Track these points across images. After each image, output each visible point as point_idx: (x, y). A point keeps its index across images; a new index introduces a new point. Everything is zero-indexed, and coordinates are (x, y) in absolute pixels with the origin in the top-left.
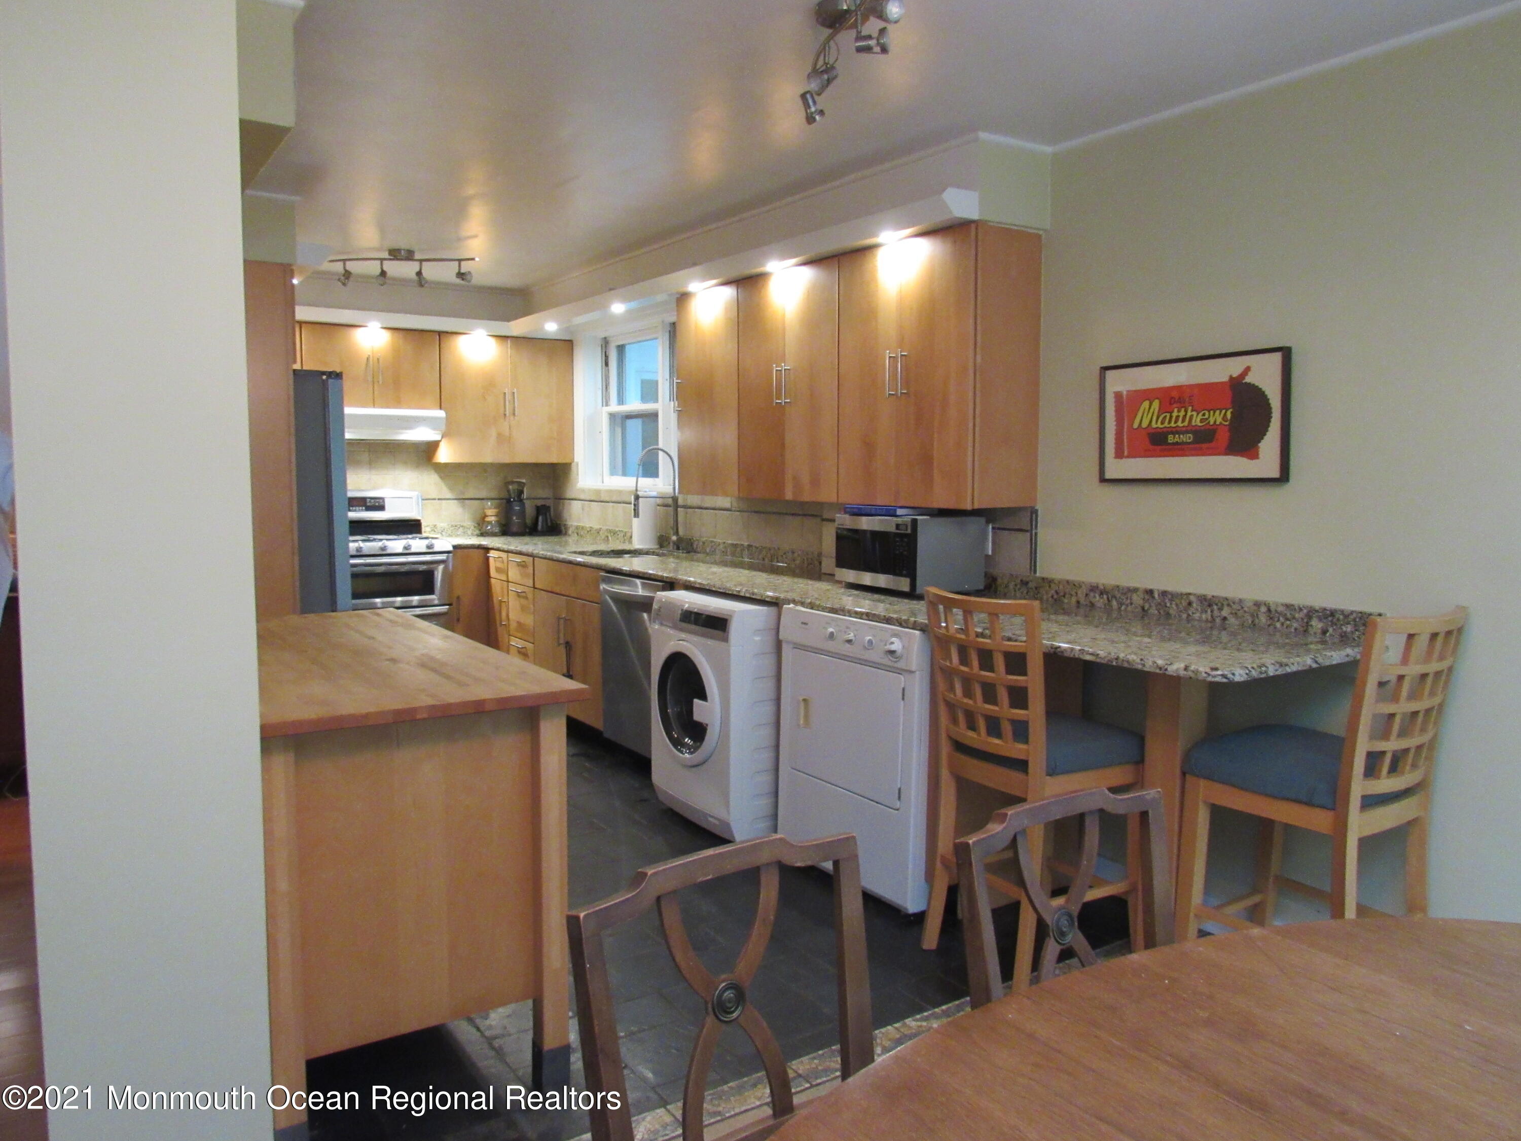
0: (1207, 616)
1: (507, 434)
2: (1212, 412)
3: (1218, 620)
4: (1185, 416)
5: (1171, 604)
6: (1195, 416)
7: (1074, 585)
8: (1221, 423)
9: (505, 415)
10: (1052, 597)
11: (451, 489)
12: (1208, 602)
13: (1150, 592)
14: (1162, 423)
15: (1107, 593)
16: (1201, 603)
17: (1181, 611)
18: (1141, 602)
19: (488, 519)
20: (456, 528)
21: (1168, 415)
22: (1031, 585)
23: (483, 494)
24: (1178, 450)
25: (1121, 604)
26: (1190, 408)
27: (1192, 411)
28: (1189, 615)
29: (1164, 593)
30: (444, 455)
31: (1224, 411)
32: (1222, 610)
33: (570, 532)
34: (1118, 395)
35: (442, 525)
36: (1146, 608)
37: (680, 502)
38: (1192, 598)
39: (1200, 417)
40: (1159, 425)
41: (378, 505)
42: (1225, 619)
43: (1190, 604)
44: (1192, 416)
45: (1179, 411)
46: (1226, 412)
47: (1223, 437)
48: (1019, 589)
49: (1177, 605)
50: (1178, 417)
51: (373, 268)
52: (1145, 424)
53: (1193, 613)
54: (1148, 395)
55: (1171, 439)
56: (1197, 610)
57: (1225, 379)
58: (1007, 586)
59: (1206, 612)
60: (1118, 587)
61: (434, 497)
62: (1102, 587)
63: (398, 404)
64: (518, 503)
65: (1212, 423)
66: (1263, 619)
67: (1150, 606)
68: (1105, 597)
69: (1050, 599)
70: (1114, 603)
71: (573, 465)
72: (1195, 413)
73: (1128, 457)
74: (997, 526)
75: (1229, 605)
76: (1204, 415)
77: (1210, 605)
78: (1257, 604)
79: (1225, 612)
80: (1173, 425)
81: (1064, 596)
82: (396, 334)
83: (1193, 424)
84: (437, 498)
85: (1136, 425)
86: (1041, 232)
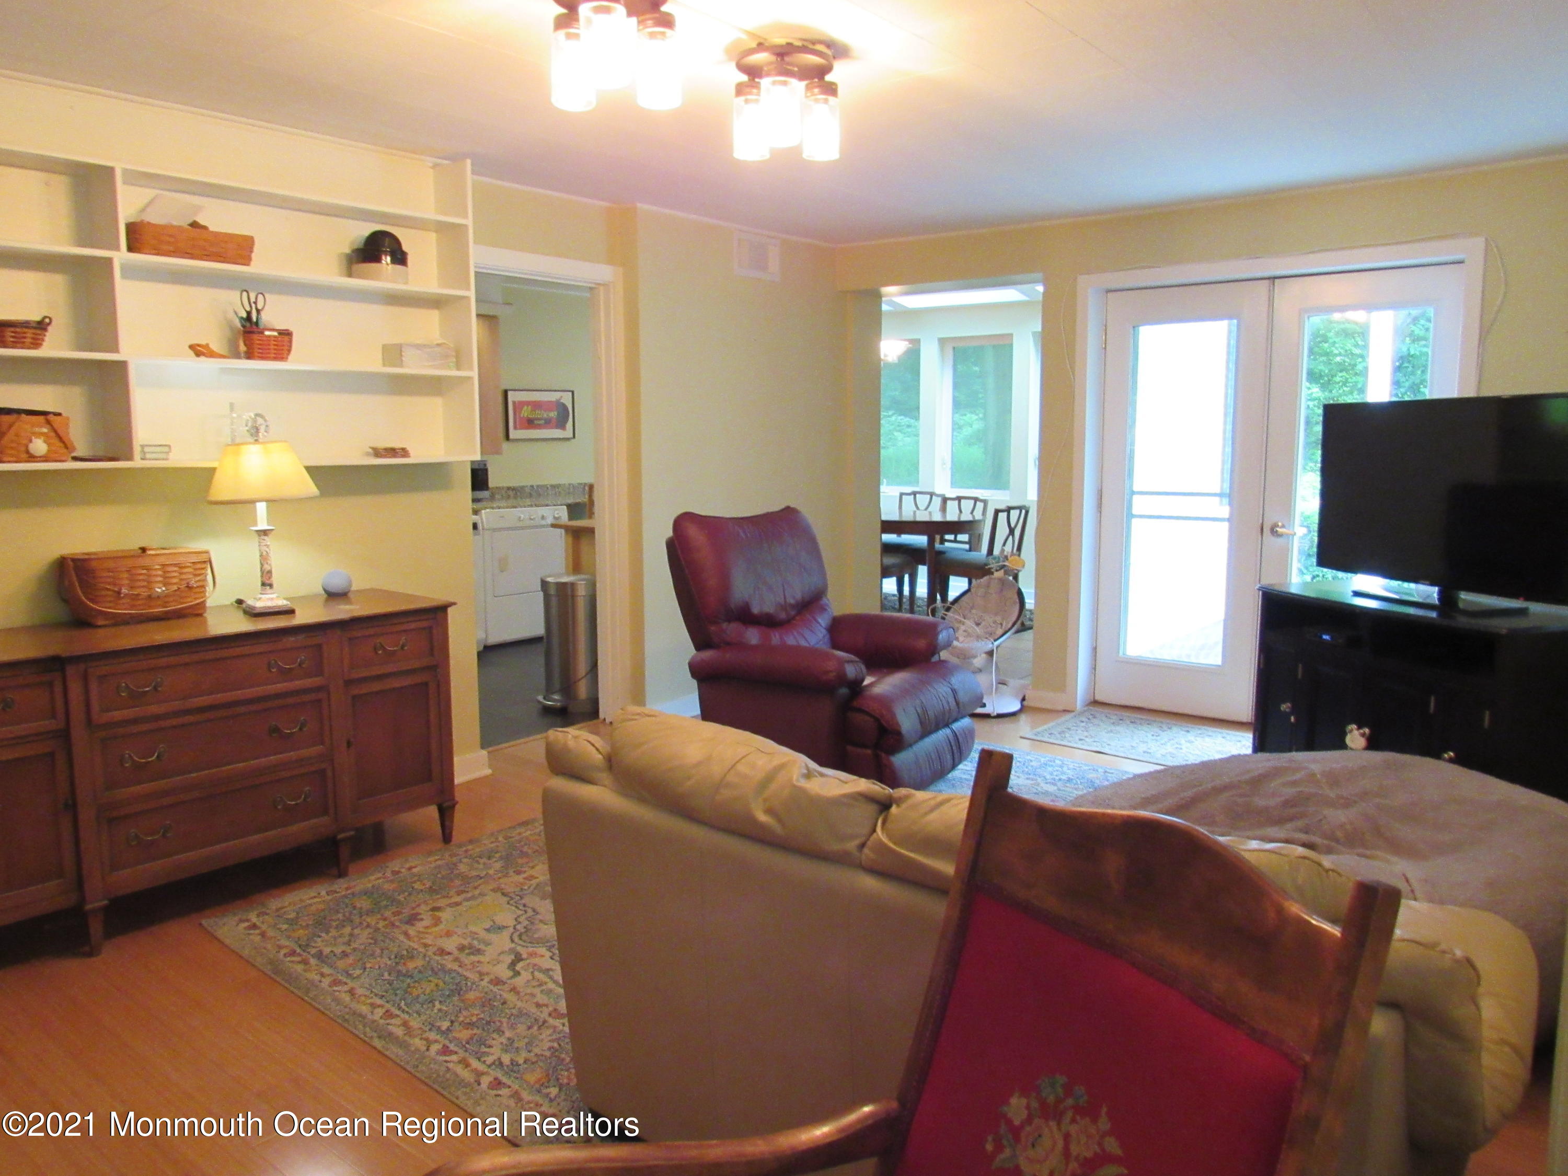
0: (554, 492)
2: (549, 412)
4: (540, 413)
6: (545, 413)
8: (552, 417)
12: (553, 487)
13: (532, 486)
14: (532, 415)
21: (534, 412)
24: (539, 427)
26: (542, 410)
29: (538, 486)
34: (514, 403)
40: (530, 416)
44: (543, 413)
45: (538, 411)
46: (554, 413)
47: (553, 422)
50: (537, 413)
52: (525, 416)
54: (528, 403)
55: (536, 422)
57: (553, 400)
65: (549, 416)
66: (572, 490)
76: (547, 413)
78: (570, 485)
80: (536, 416)
83: (544, 416)
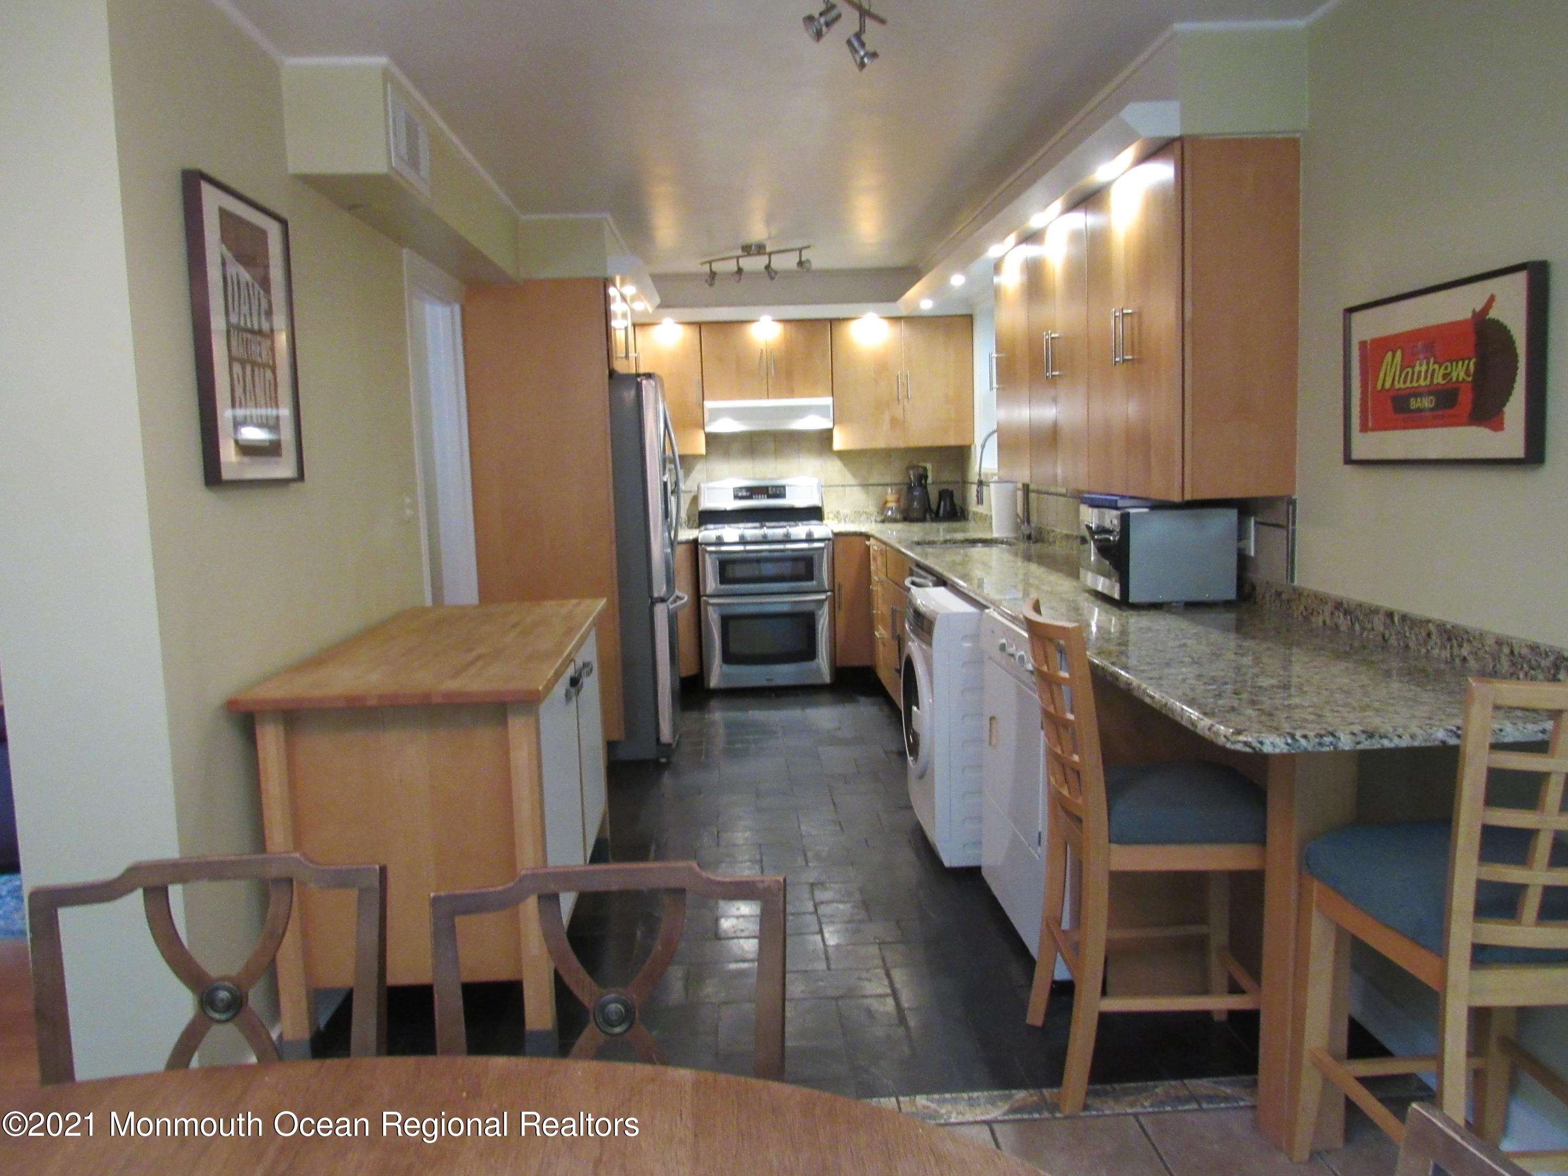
0: (1446, 654)
1: (901, 417)
2: (1454, 364)
3: (1457, 661)
4: (1427, 371)
5: (1410, 633)
6: (1437, 371)
7: (1321, 600)
8: (1463, 380)
9: (898, 400)
10: (1302, 613)
11: (854, 475)
12: (1448, 634)
14: (1405, 382)
15: (1351, 613)
16: (1441, 635)
17: (1420, 644)
18: (1381, 628)
19: (889, 505)
20: (858, 515)
21: (1410, 370)
22: (1284, 596)
23: (887, 479)
24: (1421, 419)
25: (1363, 629)
26: (1432, 360)
27: (1435, 363)
28: (1428, 651)
30: (839, 442)
31: (1466, 362)
32: (1462, 646)
33: (970, 518)
34: (1363, 345)
35: (845, 511)
36: (1387, 637)
37: (1032, 487)
38: (1432, 627)
39: (1442, 371)
40: (1402, 386)
41: (778, 492)
42: (1464, 659)
43: (1429, 635)
44: (1434, 370)
45: (1421, 365)
46: (1469, 363)
47: (1466, 399)
48: (1274, 601)
49: (1416, 635)
50: (1420, 372)
51: (732, 266)
52: (1388, 384)
53: (1432, 648)
54: (1391, 343)
55: (1412, 404)
56: (1436, 643)
57: (1468, 315)
58: (1264, 597)
59: (1445, 648)
60: (1360, 605)
61: (837, 483)
62: (1346, 606)
63: (791, 393)
64: (919, 489)
65: (1454, 379)
67: (1391, 635)
68: (1349, 618)
69: (1300, 616)
70: (1357, 627)
71: (973, 447)
72: (1436, 366)
73: (1373, 430)
74: (1259, 519)
75: (1469, 641)
76: (1446, 368)
77: (1449, 639)
78: (1500, 642)
79: (1465, 651)
80: (1415, 384)
81: (1312, 614)
82: (789, 326)
83: (1435, 382)
84: (841, 484)
85: (1379, 387)
86: (1298, 135)
